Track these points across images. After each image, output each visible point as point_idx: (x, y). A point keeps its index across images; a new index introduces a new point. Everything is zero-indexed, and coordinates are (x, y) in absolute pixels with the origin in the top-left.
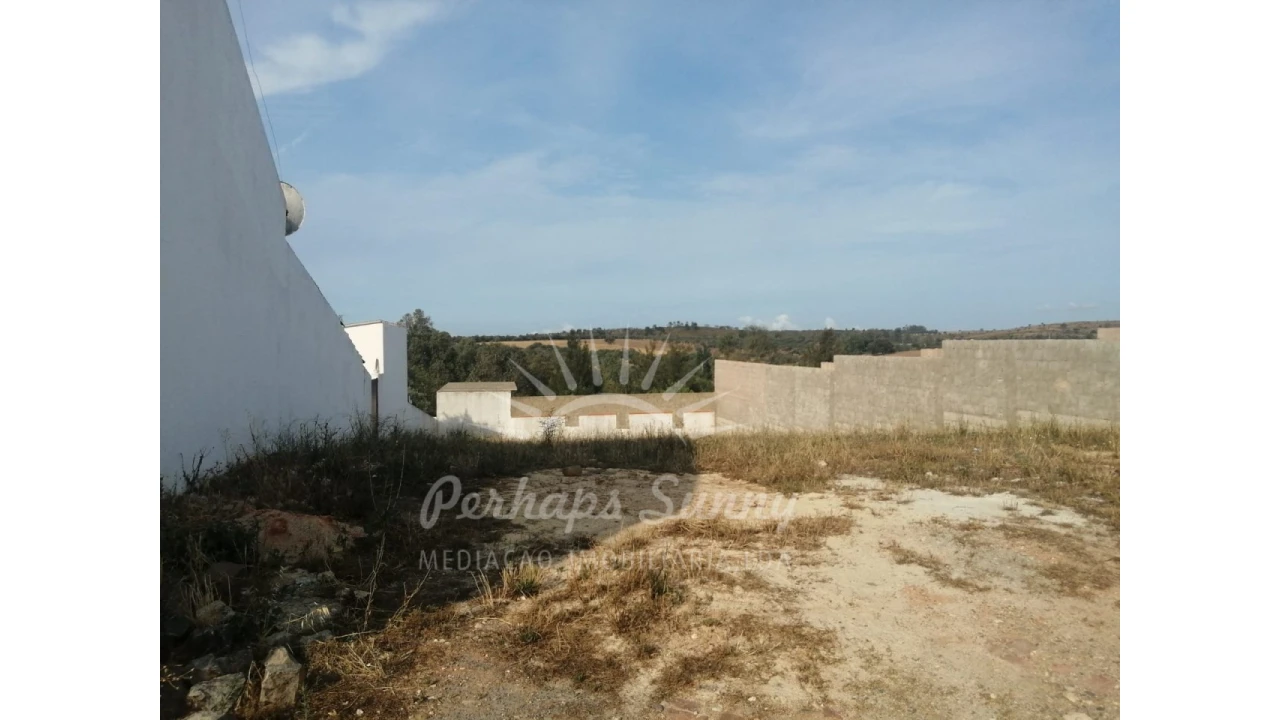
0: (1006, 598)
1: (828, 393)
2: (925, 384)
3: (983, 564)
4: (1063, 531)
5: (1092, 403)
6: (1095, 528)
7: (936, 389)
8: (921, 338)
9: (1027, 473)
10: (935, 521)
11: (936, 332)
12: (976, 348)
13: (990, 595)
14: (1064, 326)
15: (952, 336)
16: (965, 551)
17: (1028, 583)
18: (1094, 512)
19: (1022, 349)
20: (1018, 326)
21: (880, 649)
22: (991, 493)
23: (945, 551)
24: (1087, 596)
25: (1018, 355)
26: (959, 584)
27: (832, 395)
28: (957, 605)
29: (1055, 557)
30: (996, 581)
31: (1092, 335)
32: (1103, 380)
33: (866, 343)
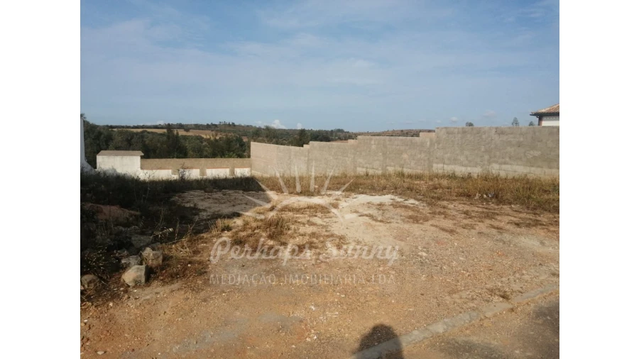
0: (397, 225)
1: (306, 159)
2: (349, 155)
3: (387, 216)
4: (412, 206)
5: (416, 163)
6: (422, 205)
7: (354, 158)
8: (342, 135)
9: (396, 188)
10: (368, 203)
11: (348, 132)
12: (371, 140)
13: (392, 224)
14: (402, 131)
15: (360, 134)
16: (381, 212)
17: (403, 220)
18: (421, 200)
19: (390, 140)
20: (383, 130)
21: (360, 239)
22: (385, 195)
23: (373, 212)
24: (421, 223)
25: (388, 143)
26: (381, 221)
27: (308, 160)
28: (382, 228)
29: (411, 213)
30: (392, 220)
31: (418, 136)
32: (421, 154)
33: (318, 136)
